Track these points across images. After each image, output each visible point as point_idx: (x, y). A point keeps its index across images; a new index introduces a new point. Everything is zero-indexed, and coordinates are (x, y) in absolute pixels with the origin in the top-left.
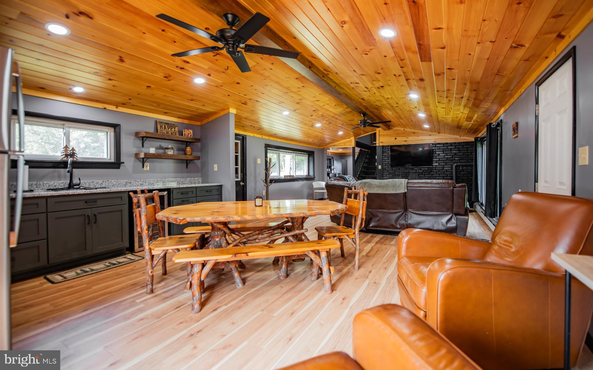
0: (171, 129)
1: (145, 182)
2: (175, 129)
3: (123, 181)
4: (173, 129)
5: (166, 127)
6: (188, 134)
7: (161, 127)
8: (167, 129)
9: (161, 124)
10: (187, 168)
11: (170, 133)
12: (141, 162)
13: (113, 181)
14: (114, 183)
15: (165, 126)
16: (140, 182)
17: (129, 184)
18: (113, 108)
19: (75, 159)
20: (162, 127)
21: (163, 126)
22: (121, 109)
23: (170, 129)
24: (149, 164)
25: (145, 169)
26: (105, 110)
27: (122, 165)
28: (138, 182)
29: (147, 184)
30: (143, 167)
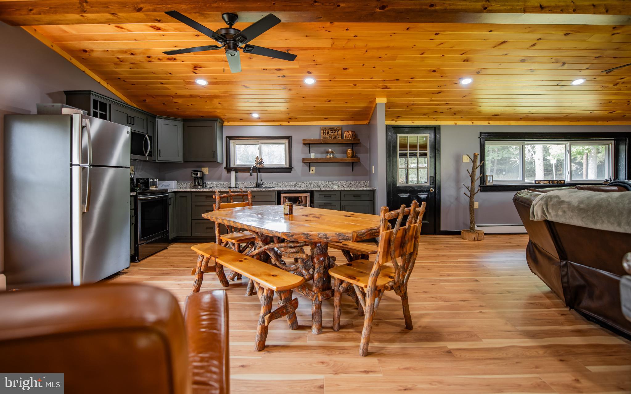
0: (334, 133)
1: (311, 184)
2: (338, 132)
3: (293, 182)
4: (337, 133)
5: (330, 132)
6: (348, 136)
7: (324, 132)
8: (330, 134)
9: (325, 130)
10: (353, 171)
11: (333, 137)
12: (308, 167)
13: (285, 182)
14: (287, 184)
15: (328, 131)
16: (306, 184)
17: (298, 186)
18: (285, 123)
19: (262, 166)
20: (325, 132)
21: (327, 132)
22: (292, 123)
23: (333, 134)
24: (314, 167)
25: (311, 172)
26: (280, 126)
27: (292, 169)
28: (305, 184)
29: (312, 186)
30: (310, 171)
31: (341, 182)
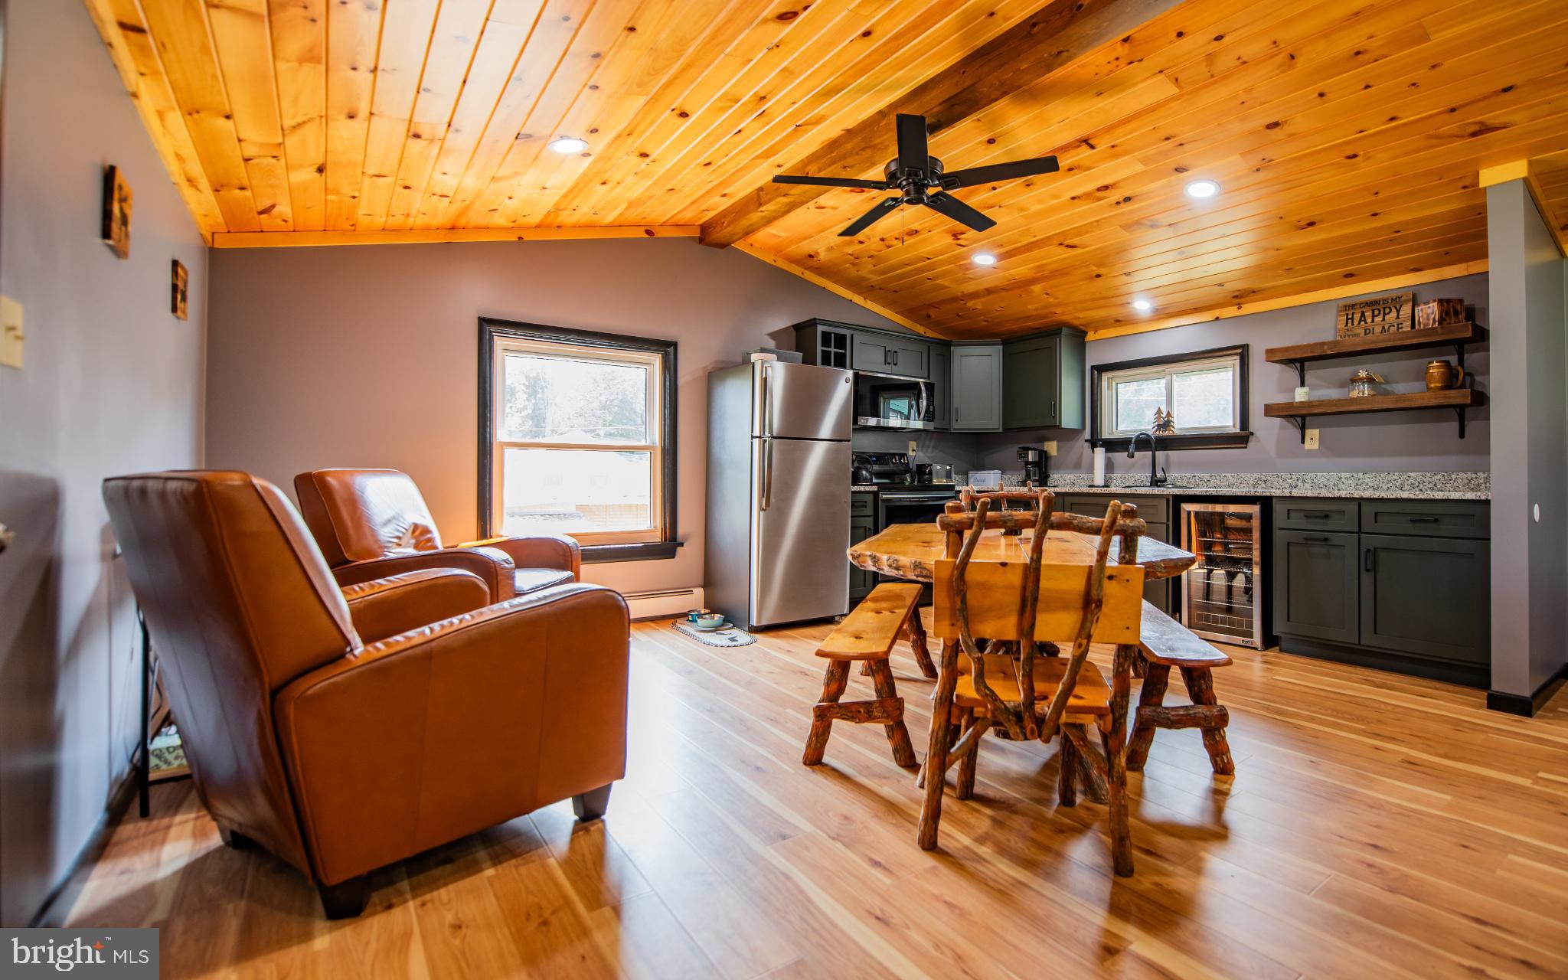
0: (1385, 314)
1: (1304, 481)
2: (1398, 311)
3: (1249, 476)
4: (1394, 314)
5: (1368, 314)
6: (1428, 317)
7: (1348, 319)
8: (1369, 320)
9: (1350, 312)
10: (1462, 436)
11: (1378, 329)
12: (1298, 428)
13: (1228, 475)
14: (1231, 480)
15: (1363, 314)
16: (1290, 481)
17: (1263, 485)
18: (1231, 311)
19: (1171, 432)
20: (1352, 319)
21: (1357, 316)
22: (1249, 308)
23: (1378, 319)
24: (1318, 430)
25: (1308, 445)
26: (1217, 322)
27: (1251, 438)
28: (1284, 480)
29: (1308, 486)
30: (1303, 442)
31: (1413, 474)
